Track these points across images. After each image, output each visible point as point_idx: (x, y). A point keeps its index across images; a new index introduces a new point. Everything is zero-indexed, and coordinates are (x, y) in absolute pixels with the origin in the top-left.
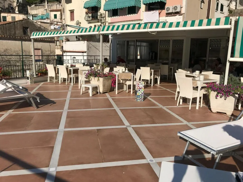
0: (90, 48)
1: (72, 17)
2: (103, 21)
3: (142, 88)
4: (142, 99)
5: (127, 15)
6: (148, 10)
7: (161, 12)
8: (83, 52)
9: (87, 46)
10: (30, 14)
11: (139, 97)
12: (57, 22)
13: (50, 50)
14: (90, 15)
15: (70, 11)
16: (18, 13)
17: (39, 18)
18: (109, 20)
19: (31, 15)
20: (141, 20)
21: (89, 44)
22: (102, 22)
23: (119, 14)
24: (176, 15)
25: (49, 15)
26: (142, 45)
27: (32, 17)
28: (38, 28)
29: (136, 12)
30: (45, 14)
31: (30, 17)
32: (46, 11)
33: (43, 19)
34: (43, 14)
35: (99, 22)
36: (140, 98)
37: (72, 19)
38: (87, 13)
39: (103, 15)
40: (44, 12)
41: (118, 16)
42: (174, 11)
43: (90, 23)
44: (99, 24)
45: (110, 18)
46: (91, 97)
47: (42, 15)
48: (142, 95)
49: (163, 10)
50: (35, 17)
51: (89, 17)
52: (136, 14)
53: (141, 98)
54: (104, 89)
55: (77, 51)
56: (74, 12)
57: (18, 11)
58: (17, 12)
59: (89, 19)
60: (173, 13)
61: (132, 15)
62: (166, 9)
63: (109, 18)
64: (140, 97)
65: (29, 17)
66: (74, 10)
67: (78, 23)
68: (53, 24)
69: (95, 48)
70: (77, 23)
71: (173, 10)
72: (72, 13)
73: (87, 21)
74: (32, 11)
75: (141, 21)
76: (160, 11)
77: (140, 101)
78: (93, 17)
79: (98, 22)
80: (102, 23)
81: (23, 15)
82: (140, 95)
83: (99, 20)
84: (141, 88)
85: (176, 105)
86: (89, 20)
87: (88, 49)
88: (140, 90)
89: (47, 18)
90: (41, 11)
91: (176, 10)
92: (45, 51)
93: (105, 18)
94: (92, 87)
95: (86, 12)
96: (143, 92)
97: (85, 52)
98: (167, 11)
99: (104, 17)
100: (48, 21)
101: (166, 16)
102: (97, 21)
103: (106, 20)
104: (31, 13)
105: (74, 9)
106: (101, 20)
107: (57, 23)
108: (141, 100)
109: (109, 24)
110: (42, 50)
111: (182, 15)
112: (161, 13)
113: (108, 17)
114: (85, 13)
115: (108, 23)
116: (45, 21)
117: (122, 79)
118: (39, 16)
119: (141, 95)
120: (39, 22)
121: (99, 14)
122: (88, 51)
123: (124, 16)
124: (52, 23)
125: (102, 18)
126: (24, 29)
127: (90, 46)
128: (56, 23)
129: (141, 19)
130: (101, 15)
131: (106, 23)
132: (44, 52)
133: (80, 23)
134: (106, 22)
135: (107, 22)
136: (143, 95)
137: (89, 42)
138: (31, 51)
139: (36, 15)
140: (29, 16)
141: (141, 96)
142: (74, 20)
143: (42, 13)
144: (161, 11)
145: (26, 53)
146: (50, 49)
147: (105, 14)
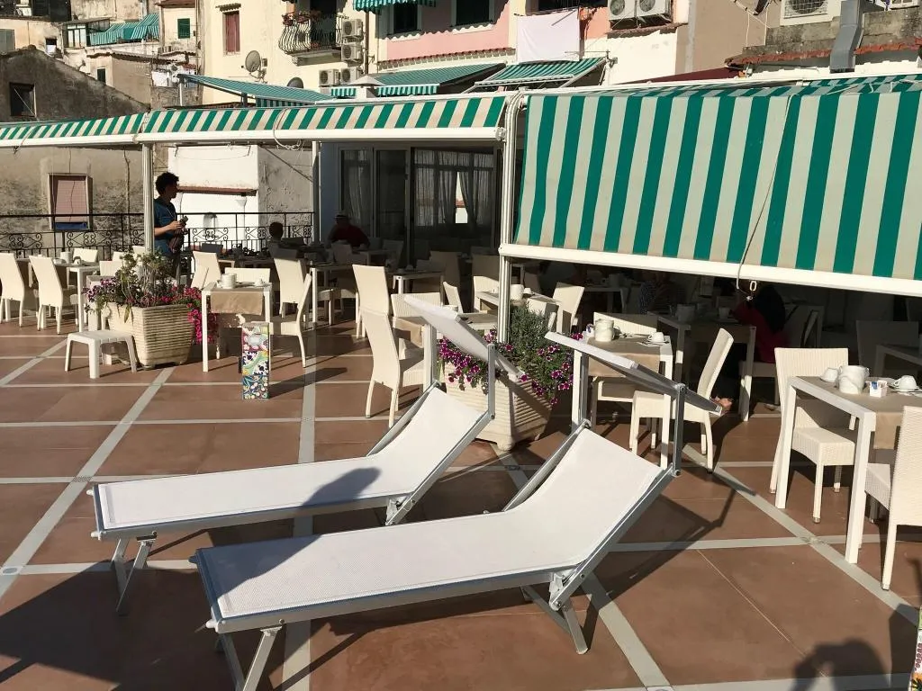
0: (273, 174)
1: (233, 34)
2: (356, 55)
3: (260, 349)
4: (263, 389)
5: (455, 31)
6: (537, 7)
7: (590, 18)
8: (244, 193)
9: (260, 168)
10: (76, 18)
11: (252, 384)
12: (187, 54)
13: (126, 179)
14: (305, 28)
15: (221, 10)
16: (30, 14)
17: (112, 36)
18: (381, 48)
19: (80, 24)
20: (511, 51)
21: (269, 157)
22: (351, 58)
23: (419, 26)
24: (650, 28)
25: (158, 24)
26: (476, 165)
27: (83, 32)
28: (73, 87)
29: (491, 16)
30: (140, 17)
31: (76, 32)
32: (145, 7)
33: (131, 41)
34: (134, 17)
35: (340, 61)
36: (253, 387)
37: (232, 44)
38: (287, 21)
39: (355, 26)
40: (136, 9)
41: (418, 35)
42: (641, 14)
43: (302, 62)
44: (341, 66)
45: (384, 42)
46: (96, 381)
47: (127, 21)
48: (261, 375)
49: (600, 10)
50: (99, 30)
51: (301, 37)
52: (490, 26)
53: (256, 388)
54: (151, 351)
55: (221, 186)
56: (237, 12)
57: (30, 4)
58: (27, 12)
59: (299, 46)
60: (640, 22)
61: (472, 28)
62: (611, 5)
63: (380, 40)
64: (256, 384)
65: (73, 30)
66: (239, 6)
67: (256, 64)
68: (168, 62)
69: (300, 172)
70: (250, 60)
71: (639, 8)
72: (232, 18)
73: (289, 53)
74: (87, 4)
75: (509, 54)
76: (586, 11)
77: (253, 397)
78: (315, 36)
79: (337, 58)
80: (350, 63)
81: (49, 24)
82: (251, 377)
83: (340, 49)
84: (257, 348)
85: (364, 415)
86: (297, 52)
87: (264, 179)
88: (253, 355)
89: (149, 37)
90: (125, 7)
91: (650, 9)
92: (106, 184)
93: (364, 42)
94: (96, 343)
95: (286, 18)
96: (265, 366)
97: (253, 193)
98: (616, 12)
99: (360, 38)
100: (151, 50)
101: (610, 36)
102: (330, 54)
103: (367, 49)
104: (85, 16)
105: (239, 2)
106: (348, 51)
107: (187, 58)
108: (258, 394)
109: (381, 69)
110: (90, 181)
111: (673, 31)
112: (591, 23)
113: (378, 36)
114: (283, 20)
115: (376, 62)
116: (136, 50)
117: (243, 315)
118: (117, 27)
119: (256, 374)
120: (108, 54)
121: (339, 23)
122: (266, 188)
123: (442, 32)
124: (165, 58)
125: (351, 39)
126: (12, 92)
127: (276, 164)
128: (181, 58)
129: (511, 45)
130: (348, 27)
131: (367, 64)
132: (98, 189)
133: (266, 64)
134: (370, 59)
135: (374, 57)
136: (264, 374)
137: (270, 150)
138: (42, 185)
139: (102, 24)
140: (75, 27)
141: (257, 377)
142: (238, 49)
143: (130, 14)
144: (591, 11)
145: (21, 194)
146: (126, 175)
147: (364, 23)
